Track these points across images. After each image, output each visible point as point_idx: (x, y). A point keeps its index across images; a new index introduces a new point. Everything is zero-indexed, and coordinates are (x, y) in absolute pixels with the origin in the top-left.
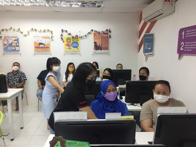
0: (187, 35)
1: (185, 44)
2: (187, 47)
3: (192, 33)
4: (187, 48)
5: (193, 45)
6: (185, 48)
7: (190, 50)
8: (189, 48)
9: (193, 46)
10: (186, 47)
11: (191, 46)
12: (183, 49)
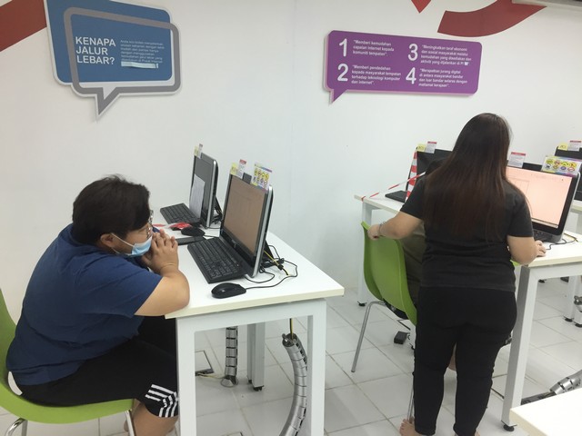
0: (356, 50)
1: (351, 68)
2: (359, 75)
3: (373, 49)
4: (360, 78)
5: (376, 73)
6: (353, 77)
7: (370, 83)
8: (365, 78)
9: (375, 76)
10: (355, 75)
11: (370, 75)
12: (346, 80)
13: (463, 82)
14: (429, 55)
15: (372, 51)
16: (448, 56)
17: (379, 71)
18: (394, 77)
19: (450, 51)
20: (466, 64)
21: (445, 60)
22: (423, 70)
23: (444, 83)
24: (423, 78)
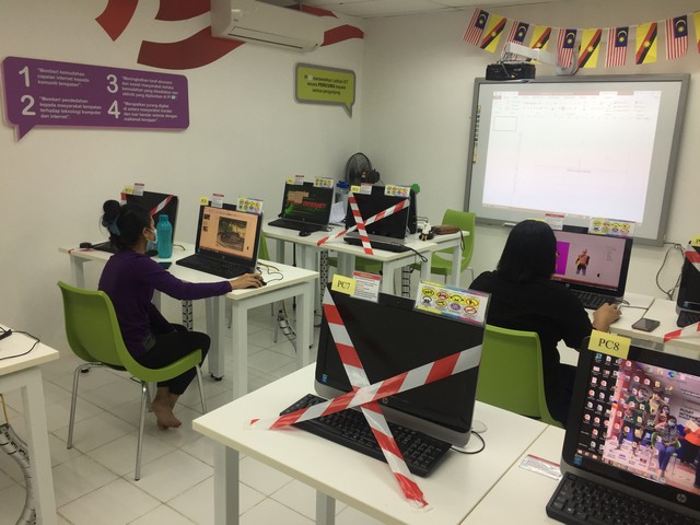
0: (42, 79)
1: (38, 101)
2: (49, 108)
3: (63, 78)
4: (51, 111)
5: (70, 106)
6: (42, 110)
7: (65, 117)
8: (58, 111)
9: (69, 109)
10: (44, 108)
11: (64, 108)
12: (34, 114)
13: (173, 117)
14: (132, 87)
15: (62, 81)
16: (153, 89)
17: (72, 103)
18: (94, 110)
19: (154, 84)
20: (173, 97)
21: (149, 93)
22: (127, 104)
23: (152, 118)
24: (128, 112)
